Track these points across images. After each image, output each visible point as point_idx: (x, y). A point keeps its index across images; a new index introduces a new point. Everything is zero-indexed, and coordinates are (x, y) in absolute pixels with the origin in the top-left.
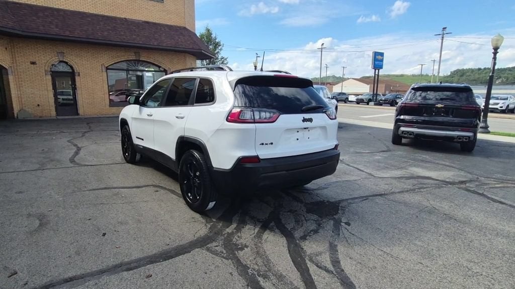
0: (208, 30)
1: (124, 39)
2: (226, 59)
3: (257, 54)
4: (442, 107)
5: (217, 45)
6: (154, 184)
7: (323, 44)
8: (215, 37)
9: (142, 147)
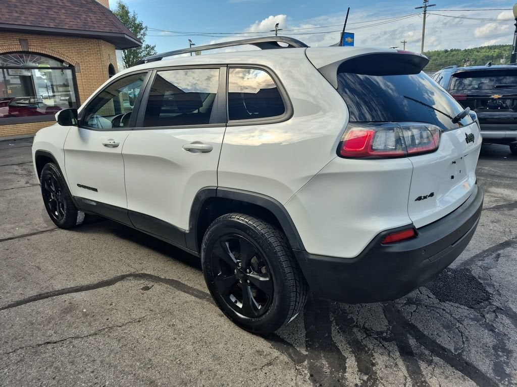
0: (123, 7)
2: (153, 48)
3: (190, 41)
4: (499, 98)
5: (138, 27)
6: (133, 270)
7: (277, 24)
8: (134, 17)
9: (95, 204)
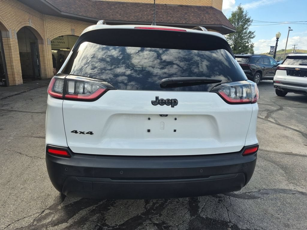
1: (161, 20)
8: (246, 14)
